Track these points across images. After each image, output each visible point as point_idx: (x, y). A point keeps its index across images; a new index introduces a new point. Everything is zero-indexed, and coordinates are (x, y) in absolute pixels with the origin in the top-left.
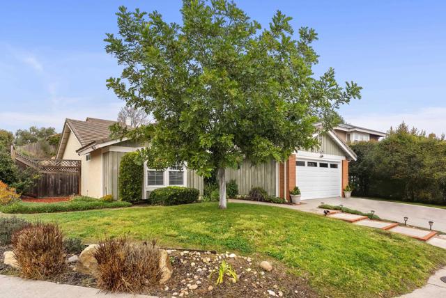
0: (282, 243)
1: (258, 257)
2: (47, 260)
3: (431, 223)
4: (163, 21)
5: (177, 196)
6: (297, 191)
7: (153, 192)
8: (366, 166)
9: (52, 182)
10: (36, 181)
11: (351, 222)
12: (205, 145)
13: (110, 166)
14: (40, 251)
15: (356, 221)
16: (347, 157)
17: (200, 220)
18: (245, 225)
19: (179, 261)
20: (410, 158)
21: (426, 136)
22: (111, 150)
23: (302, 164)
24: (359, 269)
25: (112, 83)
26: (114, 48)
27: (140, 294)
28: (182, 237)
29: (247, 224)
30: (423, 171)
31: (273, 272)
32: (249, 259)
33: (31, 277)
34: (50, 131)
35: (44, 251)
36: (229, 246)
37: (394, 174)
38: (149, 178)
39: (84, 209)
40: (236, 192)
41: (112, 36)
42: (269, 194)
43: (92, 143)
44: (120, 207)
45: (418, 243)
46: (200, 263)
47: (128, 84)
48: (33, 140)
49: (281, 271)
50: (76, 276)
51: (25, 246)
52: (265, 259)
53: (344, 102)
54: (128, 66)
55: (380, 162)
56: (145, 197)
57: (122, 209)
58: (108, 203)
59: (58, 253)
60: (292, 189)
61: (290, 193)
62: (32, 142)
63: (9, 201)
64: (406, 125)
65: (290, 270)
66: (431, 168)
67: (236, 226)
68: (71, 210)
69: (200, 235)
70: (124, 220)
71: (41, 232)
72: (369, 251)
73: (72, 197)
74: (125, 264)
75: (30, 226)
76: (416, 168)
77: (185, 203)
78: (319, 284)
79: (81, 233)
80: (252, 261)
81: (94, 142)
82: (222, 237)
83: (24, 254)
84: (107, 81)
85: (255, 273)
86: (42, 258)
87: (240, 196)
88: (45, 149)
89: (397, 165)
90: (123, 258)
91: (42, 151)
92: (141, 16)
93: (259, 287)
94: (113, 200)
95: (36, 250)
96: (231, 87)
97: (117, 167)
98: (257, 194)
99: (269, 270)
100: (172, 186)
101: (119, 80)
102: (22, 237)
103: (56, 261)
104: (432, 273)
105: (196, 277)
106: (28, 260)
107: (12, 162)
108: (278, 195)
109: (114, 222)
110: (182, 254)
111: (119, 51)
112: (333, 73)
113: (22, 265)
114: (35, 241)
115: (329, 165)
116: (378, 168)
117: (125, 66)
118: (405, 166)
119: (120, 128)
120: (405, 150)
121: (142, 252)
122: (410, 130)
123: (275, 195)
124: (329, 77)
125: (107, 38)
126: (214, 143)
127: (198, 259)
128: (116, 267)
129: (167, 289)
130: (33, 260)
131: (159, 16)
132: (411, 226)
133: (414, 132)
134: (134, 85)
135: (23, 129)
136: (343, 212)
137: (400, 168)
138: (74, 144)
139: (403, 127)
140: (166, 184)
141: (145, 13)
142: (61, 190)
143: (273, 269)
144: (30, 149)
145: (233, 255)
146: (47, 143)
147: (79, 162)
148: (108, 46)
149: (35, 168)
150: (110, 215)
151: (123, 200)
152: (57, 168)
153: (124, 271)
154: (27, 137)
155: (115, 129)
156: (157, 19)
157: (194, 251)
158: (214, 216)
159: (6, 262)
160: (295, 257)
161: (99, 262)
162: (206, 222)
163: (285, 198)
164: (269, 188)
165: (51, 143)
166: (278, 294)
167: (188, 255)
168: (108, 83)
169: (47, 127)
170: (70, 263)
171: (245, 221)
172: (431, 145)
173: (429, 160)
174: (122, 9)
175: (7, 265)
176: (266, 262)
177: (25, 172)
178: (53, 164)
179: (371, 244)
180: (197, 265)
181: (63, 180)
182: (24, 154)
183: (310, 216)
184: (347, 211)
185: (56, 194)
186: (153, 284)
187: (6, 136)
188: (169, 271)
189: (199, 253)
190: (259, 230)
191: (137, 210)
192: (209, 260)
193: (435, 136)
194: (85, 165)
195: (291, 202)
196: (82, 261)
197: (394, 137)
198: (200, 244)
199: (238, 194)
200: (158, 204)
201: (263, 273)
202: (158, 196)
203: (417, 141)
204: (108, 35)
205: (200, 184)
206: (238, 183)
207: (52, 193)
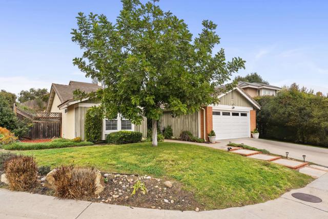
0: (185, 170)
1: (166, 178)
2: (25, 178)
3: (304, 156)
4: (108, 20)
5: (126, 138)
6: (213, 134)
7: (109, 135)
8: (264, 114)
9: (42, 128)
10: (31, 128)
11: (246, 156)
12: (135, 104)
13: (79, 117)
14: (21, 173)
15: (250, 155)
16: (254, 108)
17: (135, 154)
18: (165, 158)
19: (112, 180)
20: (301, 110)
21: (314, 94)
22: (79, 106)
23: (218, 113)
24: (232, 187)
25: (77, 62)
26: (76, 38)
27: (81, 200)
28: (119, 165)
29: (166, 157)
30: (312, 120)
31: (173, 188)
32: (159, 180)
33: (15, 189)
34: (44, 91)
35: (23, 173)
36: (148, 172)
37: (287, 122)
38: (107, 125)
39: (60, 147)
40: (171, 134)
41: (76, 30)
42: (194, 136)
43: (66, 102)
44: (85, 145)
45: (287, 170)
46: (126, 182)
47: (87, 62)
48: (32, 98)
49: (178, 188)
50: (44, 189)
51: (12, 169)
52: (169, 180)
53: (235, 71)
54: (87, 50)
55: (276, 112)
56: (104, 138)
57: (86, 147)
58: (77, 143)
59: (32, 175)
60: (209, 132)
61: (208, 135)
62: (31, 99)
63: (10, 142)
64: (297, 84)
65: (184, 188)
66: (319, 118)
67: (158, 159)
68: (51, 148)
69: (131, 164)
70: (85, 154)
71: (22, 161)
72: (246, 175)
73: (53, 139)
74: (72, 181)
75: (16, 157)
76: (306, 117)
77: (132, 142)
78: (200, 196)
79: (53, 163)
80: (161, 181)
81: (68, 101)
82: (145, 165)
83: (11, 175)
84: (74, 60)
85: (160, 188)
86: (22, 177)
87: (174, 137)
88: (39, 104)
89: (290, 115)
90: (70, 177)
91: (37, 106)
92: (94, 17)
93: (160, 197)
94: (81, 141)
95: (18, 172)
96: (146, 66)
97: (84, 118)
98: (186, 136)
99: (170, 187)
100: (123, 130)
101: (81, 59)
102: (10, 164)
103: (31, 179)
104: (288, 190)
105: (120, 191)
106: (13, 178)
107: (14, 115)
108: (200, 136)
109: (77, 156)
110: (115, 176)
111: (80, 40)
112: (223, 52)
113: (10, 182)
114: (18, 167)
115: (240, 114)
116: (274, 117)
117: (85, 50)
118: (297, 116)
119: (80, 92)
120: (296, 104)
121: (83, 174)
122: (300, 88)
123: (198, 137)
124: (221, 55)
125: (73, 32)
126: (141, 101)
127: (125, 180)
128: (66, 183)
129: (99, 197)
130: (17, 179)
131: (105, 18)
132: (291, 159)
133: (303, 90)
134: (91, 62)
135: (25, 90)
136: (244, 148)
137: (292, 117)
138: (57, 101)
139: (294, 86)
140: (119, 129)
141: (96, 15)
142: (48, 134)
143: (173, 186)
144: (29, 104)
145: (149, 177)
146: (41, 100)
147: (61, 114)
148: (73, 37)
149: (30, 119)
150: (76, 151)
151: (87, 141)
152: (47, 118)
153: (71, 185)
154: (28, 96)
155: (77, 93)
156: (103, 19)
157: (124, 174)
158: (146, 151)
159: (2, 181)
160: (190, 179)
161: (56, 180)
162: (139, 156)
163: (205, 139)
164: (194, 131)
165: (43, 100)
166: (170, 202)
167: (119, 177)
168: (74, 61)
169: (42, 89)
170: (42, 182)
171: (165, 155)
172: (318, 101)
173: (316, 112)
174: (80, 14)
175: (3, 183)
176: (169, 182)
177: (23, 122)
178: (45, 116)
179: (251, 171)
180: (123, 184)
181: (49, 127)
182: (25, 108)
183: (216, 152)
184: (247, 148)
185: (44, 137)
186: (90, 194)
187: (11, 97)
188: (102, 186)
189: (126, 176)
190: (173, 161)
191: (96, 147)
192: (132, 180)
193: (321, 94)
194: (65, 116)
195: (209, 142)
196: (48, 180)
197: (287, 94)
198: (129, 170)
199: (172, 136)
200: (112, 143)
201: (165, 189)
202: (112, 138)
203: (307, 97)
204: (73, 30)
205: (144, 129)
206: (173, 128)
207: (41, 136)
